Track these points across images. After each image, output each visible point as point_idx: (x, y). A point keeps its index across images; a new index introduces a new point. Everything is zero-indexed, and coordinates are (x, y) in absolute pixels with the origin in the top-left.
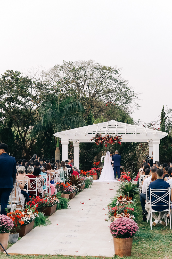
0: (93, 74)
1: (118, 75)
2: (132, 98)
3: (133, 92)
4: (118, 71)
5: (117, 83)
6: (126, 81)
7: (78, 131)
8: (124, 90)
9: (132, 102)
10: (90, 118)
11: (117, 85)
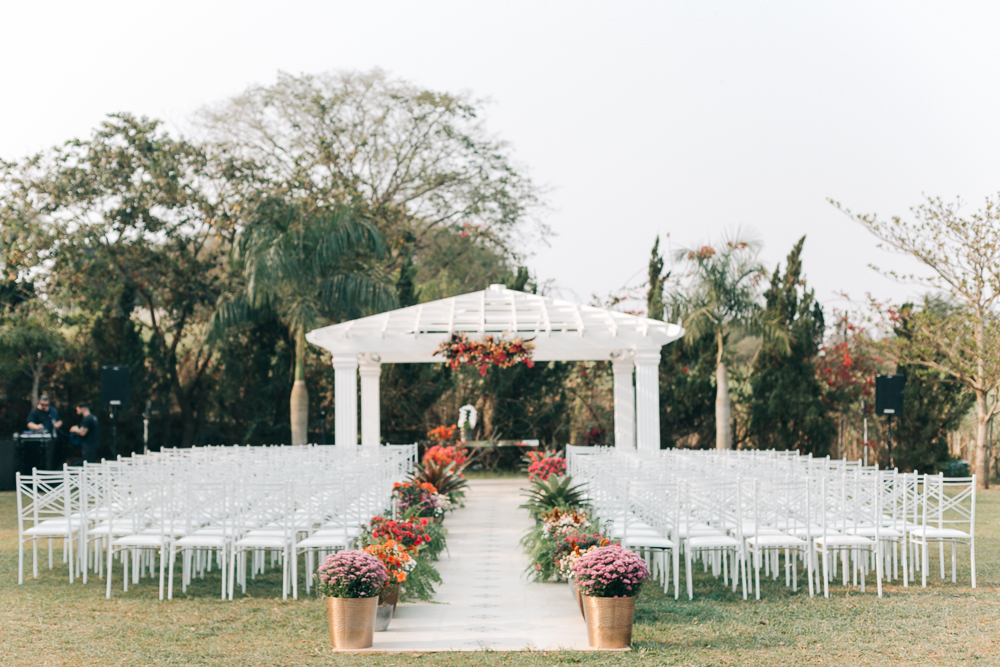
0: (384, 117)
1: (474, 122)
2: (522, 203)
3: (529, 181)
4: (475, 107)
5: (472, 150)
6: (504, 144)
7: (389, 322)
8: (495, 175)
9: (524, 218)
10: (407, 277)
11: (470, 158)
